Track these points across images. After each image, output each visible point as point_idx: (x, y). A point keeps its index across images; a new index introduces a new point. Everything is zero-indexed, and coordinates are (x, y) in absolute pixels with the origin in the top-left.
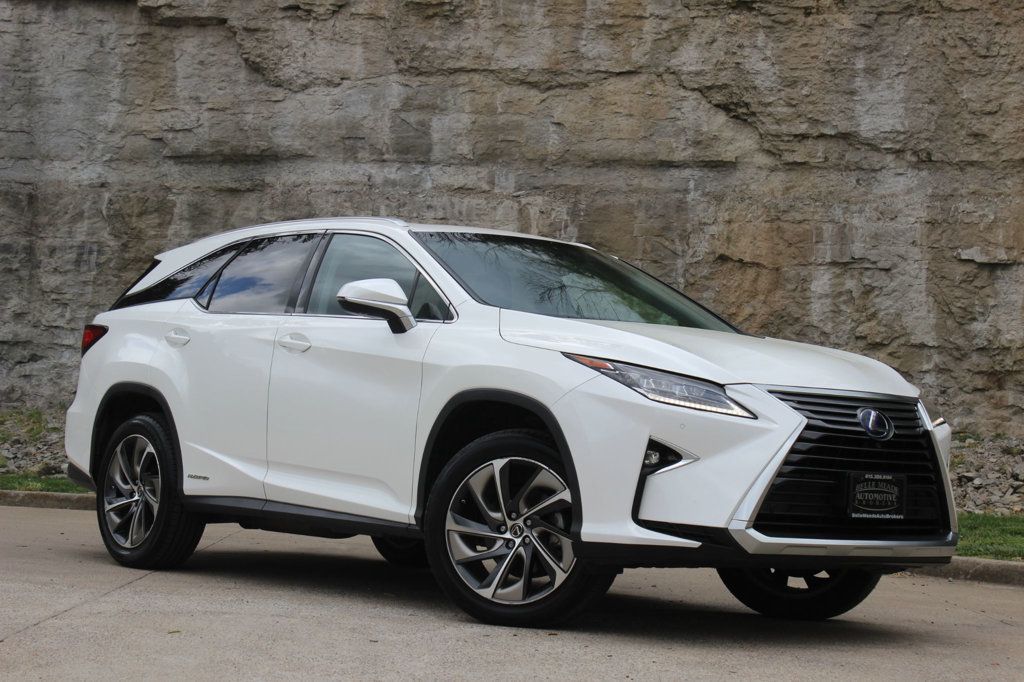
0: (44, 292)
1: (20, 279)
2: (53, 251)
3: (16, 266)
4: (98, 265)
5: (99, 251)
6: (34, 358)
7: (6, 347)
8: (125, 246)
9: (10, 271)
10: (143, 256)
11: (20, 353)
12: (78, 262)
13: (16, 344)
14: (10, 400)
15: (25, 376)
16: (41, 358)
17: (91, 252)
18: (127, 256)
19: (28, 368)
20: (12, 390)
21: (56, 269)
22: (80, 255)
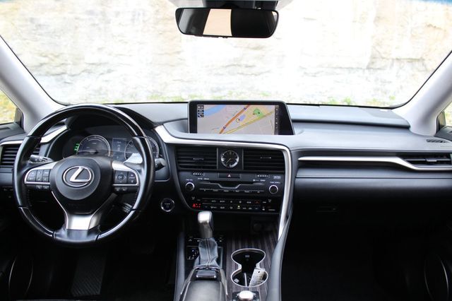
0: (113, 36)
1: (100, 29)
2: (117, 14)
3: (97, 22)
4: (144, 21)
5: (144, 14)
6: (109, 71)
7: (94, 66)
8: (157, 11)
9: (94, 25)
10: (167, 17)
11: (101, 69)
12: (133, 20)
13: (100, 64)
14: (100, 94)
15: (106, 81)
16: (113, 71)
17: (139, 14)
18: (158, 17)
19: (107, 77)
20: (101, 89)
21: (120, 24)
22: (134, 16)
